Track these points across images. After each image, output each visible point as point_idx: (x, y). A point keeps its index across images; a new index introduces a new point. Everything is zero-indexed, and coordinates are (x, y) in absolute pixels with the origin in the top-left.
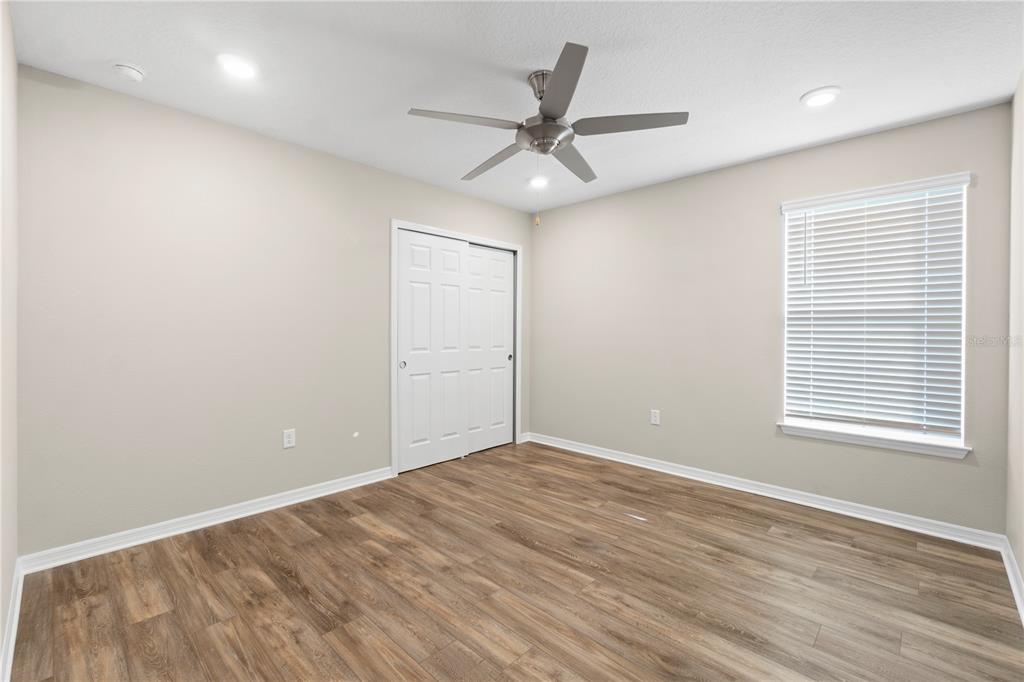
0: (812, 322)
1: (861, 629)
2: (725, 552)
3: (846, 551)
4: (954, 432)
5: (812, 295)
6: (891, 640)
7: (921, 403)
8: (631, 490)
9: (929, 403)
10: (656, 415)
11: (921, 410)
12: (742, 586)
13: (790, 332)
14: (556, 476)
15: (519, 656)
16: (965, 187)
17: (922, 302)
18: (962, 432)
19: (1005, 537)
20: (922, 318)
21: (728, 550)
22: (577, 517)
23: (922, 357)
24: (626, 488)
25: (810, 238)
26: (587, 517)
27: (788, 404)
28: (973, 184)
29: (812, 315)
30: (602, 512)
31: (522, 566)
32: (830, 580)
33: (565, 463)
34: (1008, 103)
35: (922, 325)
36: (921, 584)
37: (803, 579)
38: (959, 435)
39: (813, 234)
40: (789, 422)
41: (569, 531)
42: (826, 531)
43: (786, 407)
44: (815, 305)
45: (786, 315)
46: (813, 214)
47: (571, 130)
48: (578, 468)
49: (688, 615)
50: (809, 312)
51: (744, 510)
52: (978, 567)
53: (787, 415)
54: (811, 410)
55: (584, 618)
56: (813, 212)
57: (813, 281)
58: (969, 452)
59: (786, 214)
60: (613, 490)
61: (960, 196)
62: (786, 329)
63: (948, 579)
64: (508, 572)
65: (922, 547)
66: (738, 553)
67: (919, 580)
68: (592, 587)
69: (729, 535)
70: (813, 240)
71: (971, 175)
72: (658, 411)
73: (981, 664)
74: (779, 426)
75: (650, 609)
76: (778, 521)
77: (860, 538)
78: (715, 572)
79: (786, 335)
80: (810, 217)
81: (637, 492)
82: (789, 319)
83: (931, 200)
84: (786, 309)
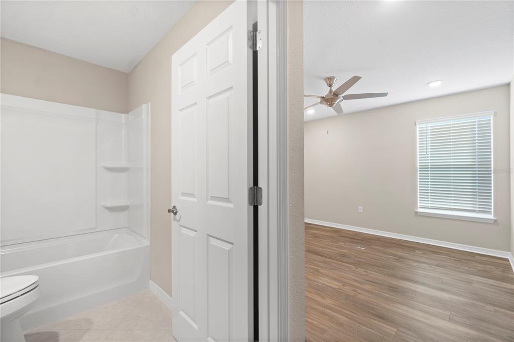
0: (429, 169)
1: (457, 280)
2: (400, 259)
3: (447, 258)
4: (489, 212)
5: (429, 158)
6: (469, 283)
7: (476, 201)
8: (354, 239)
9: (479, 201)
10: (361, 209)
11: (476, 204)
12: (410, 268)
13: (420, 173)
14: (321, 234)
15: (339, 286)
16: (492, 117)
17: (476, 162)
18: (493, 212)
19: (510, 253)
20: (476, 168)
21: (401, 258)
22: (337, 248)
23: (476, 183)
24: (351, 238)
25: (428, 135)
26: (341, 248)
27: (420, 203)
28: (495, 115)
29: (430, 167)
30: (345, 246)
31: (325, 262)
32: (443, 267)
33: (321, 229)
34: (509, 85)
35: (476, 171)
36: (478, 268)
37: (433, 266)
38: (491, 214)
39: (429, 134)
40: (420, 210)
41: (337, 252)
42: (437, 252)
43: (419, 204)
44: (431, 162)
45: (418, 167)
46: (429, 126)
47: (342, 98)
48: (327, 231)
49: (393, 276)
50: (428, 165)
51: (404, 246)
52: (499, 263)
53: (420, 207)
54: (430, 205)
55: (357, 277)
56: (429, 125)
57: (429, 153)
58: (495, 220)
59: (418, 126)
60: (347, 239)
61: (490, 120)
62: (418, 172)
63: (488, 267)
64: (321, 265)
65: (477, 257)
66: (405, 259)
67: (477, 267)
68: (355, 269)
69: (400, 253)
70: (429, 136)
71: (495, 112)
72: (361, 207)
73: (501, 288)
74: (416, 212)
75: (379, 275)
76: (418, 249)
77: (452, 254)
78: (399, 264)
79: (418, 175)
80: (428, 127)
81: (357, 239)
82: (420, 168)
83: (478, 121)
84: (418, 164)
